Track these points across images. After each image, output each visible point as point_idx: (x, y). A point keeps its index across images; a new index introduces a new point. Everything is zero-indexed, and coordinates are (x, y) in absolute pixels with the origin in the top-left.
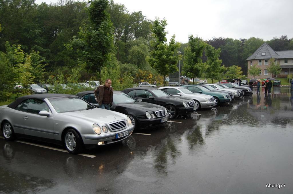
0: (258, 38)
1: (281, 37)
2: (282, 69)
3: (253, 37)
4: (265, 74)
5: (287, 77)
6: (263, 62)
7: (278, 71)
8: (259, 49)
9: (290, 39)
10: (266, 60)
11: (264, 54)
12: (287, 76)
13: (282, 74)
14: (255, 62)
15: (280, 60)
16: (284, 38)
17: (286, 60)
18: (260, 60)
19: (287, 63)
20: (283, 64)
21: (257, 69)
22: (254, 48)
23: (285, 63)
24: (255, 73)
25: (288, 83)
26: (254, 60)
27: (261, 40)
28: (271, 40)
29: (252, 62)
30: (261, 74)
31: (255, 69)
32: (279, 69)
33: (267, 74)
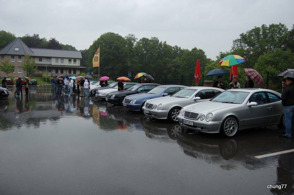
0: (10, 32)
1: (33, 35)
2: (38, 67)
3: (3, 30)
4: (19, 72)
5: (43, 76)
6: (16, 58)
7: (34, 69)
8: (11, 44)
9: (42, 38)
10: (20, 57)
11: (17, 49)
12: (42, 74)
13: (37, 72)
14: (7, 58)
15: (34, 57)
16: (36, 37)
17: (41, 58)
18: (13, 56)
19: (41, 61)
20: (37, 62)
21: (11, 65)
22: (5, 42)
23: (40, 61)
24: (8, 70)
25: (45, 83)
26: (6, 55)
27: (13, 35)
28: (23, 37)
29: (3, 58)
30: (14, 71)
31: (8, 65)
32: (35, 67)
33: (21, 72)
